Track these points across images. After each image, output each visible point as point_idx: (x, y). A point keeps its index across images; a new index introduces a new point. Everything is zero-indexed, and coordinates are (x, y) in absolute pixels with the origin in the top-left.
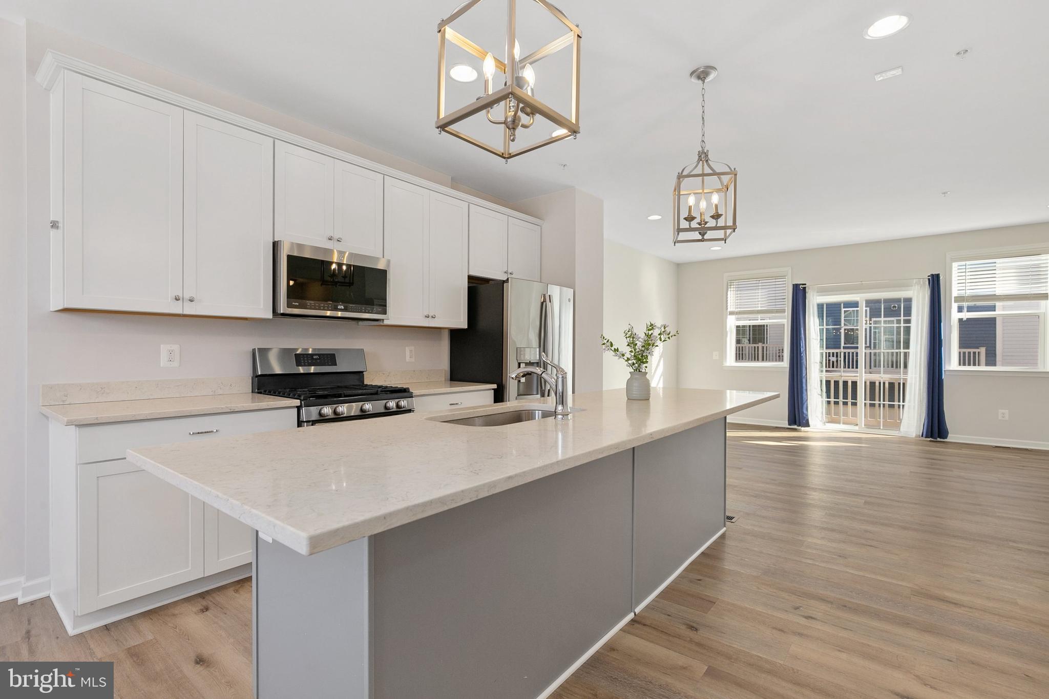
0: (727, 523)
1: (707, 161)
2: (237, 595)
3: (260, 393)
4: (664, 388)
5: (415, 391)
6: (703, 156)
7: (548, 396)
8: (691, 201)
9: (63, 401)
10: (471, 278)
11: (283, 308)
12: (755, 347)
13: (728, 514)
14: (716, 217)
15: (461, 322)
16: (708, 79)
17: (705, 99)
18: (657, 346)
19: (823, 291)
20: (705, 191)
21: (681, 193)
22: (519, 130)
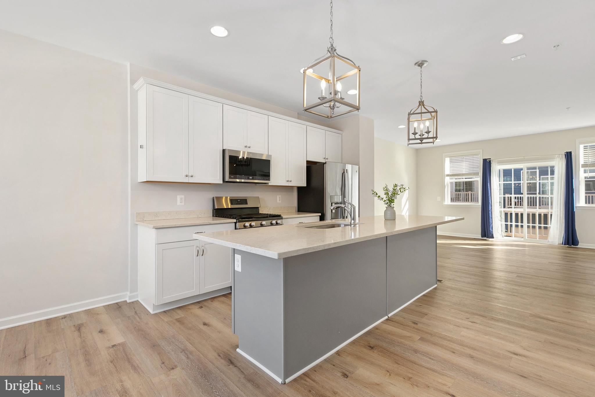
0: (438, 283)
1: (423, 106)
2: (213, 303)
3: (217, 217)
4: (409, 216)
5: (284, 217)
6: (421, 103)
7: (346, 218)
8: (416, 125)
9: (143, 219)
10: (308, 162)
11: (227, 179)
12: (466, 194)
13: (438, 279)
14: (428, 133)
15: (304, 184)
16: (423, 66)
17: (422, 76)
18: (399, 194)
19: (501, 163)
20: (422, 119)
21: (410, 121)
22: (336, 109)
